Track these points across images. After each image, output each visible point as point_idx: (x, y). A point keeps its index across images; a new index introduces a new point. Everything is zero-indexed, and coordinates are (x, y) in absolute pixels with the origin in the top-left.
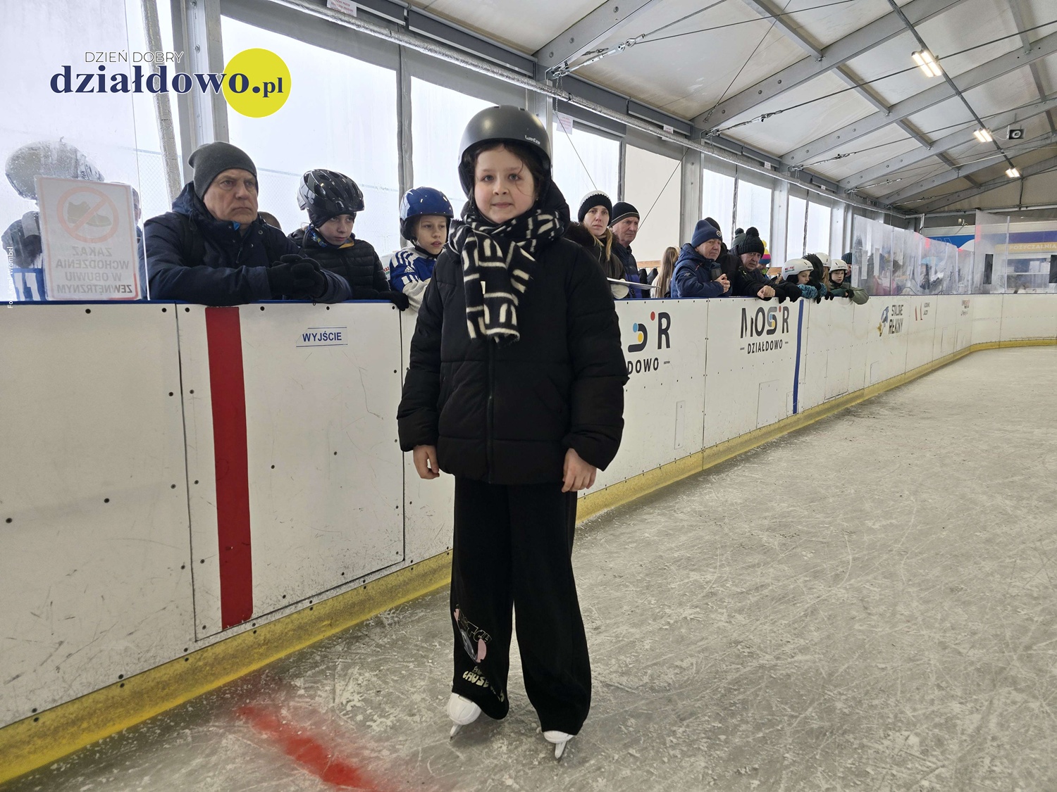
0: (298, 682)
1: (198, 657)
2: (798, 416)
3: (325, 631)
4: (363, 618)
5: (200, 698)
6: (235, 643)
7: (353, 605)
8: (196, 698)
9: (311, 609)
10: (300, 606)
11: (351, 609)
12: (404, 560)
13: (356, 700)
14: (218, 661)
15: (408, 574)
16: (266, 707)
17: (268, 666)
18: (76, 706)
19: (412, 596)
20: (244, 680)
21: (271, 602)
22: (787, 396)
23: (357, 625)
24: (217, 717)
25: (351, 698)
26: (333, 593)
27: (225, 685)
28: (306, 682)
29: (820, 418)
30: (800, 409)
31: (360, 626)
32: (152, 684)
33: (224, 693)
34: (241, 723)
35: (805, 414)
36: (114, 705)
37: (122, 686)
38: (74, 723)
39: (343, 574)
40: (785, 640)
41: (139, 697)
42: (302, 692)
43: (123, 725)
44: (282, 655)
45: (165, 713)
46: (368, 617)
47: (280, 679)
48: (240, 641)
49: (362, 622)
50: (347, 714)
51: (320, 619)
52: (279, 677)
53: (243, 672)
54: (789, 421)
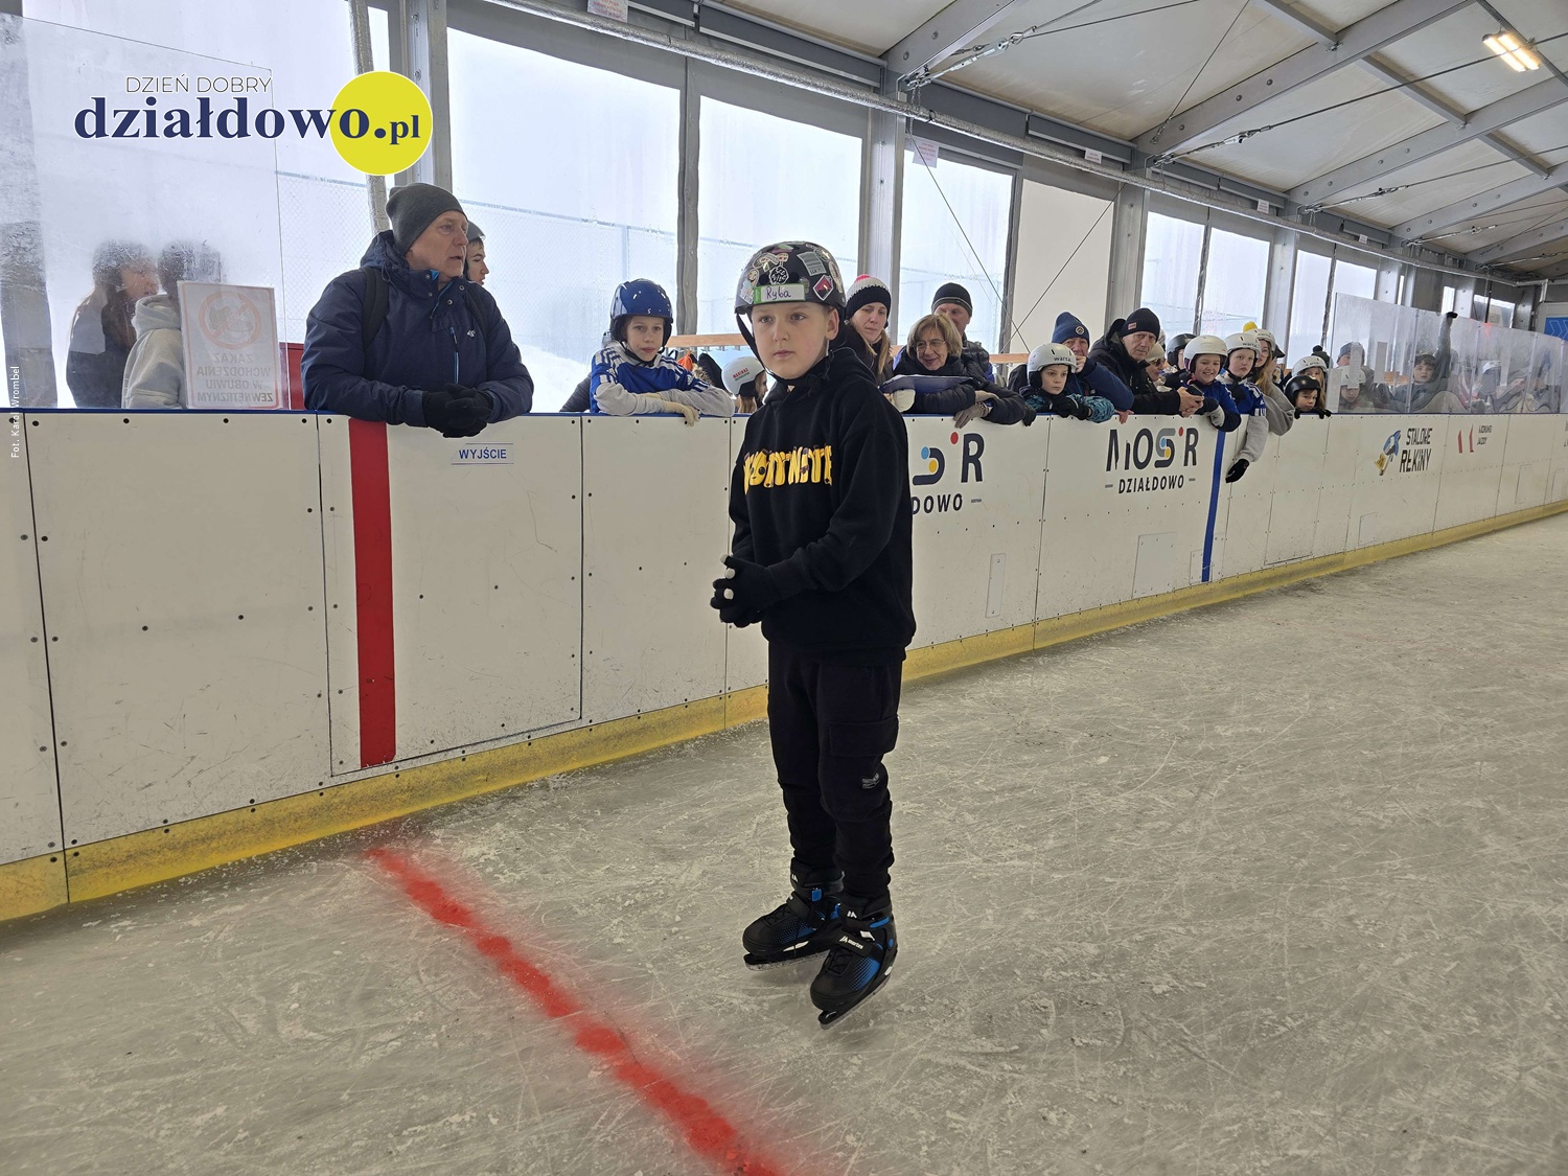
0: (437, 833)
1: (334, 793)
2: (1211, 586)
3: (480, 786)
4: (526, 779)
5: (334, 837)
6: (375, 785)
7: (515, 763)
8: (330, 837)
9: (464, 760)
10: (450, 755)
11: (511, 766)
12: (581, 718)
13: (492, 854)
14: (355, 801)
15: (585, 735)
16: (399, 851)
17: (411, 814)
18: (206, 824)
19: (590, 762)
20: (383, 825)
21: (416, 746)
22: (1192, 555)
23: (519, 785)
24: (347, 854)
25: (486, 851)
26: (490, 745)
27: (362, 828)
28: (446, 833)
29: (1254, 591)
30: (1214, 575)
31: (522, 786)
32: (285, 814)
33: (360, 835)
34: (369, 862)
35: (1226, 583)
36: (244, 829)
37: (253, 810)
38: (203, 840)
39: (503, 725)
40: (1010, 843)
41: (270, 824)
42: (439, 841)
43: (253, 852)
44: (428, 805)
45: (297, 847)
46: (533, 778)
47: (421, 829)
48: (380, 783)
49: (525, 784)
50: (478, 865)
51: (474, 773)
52: (419, 825)
53: (384, 817)
54: (1193, 592)
